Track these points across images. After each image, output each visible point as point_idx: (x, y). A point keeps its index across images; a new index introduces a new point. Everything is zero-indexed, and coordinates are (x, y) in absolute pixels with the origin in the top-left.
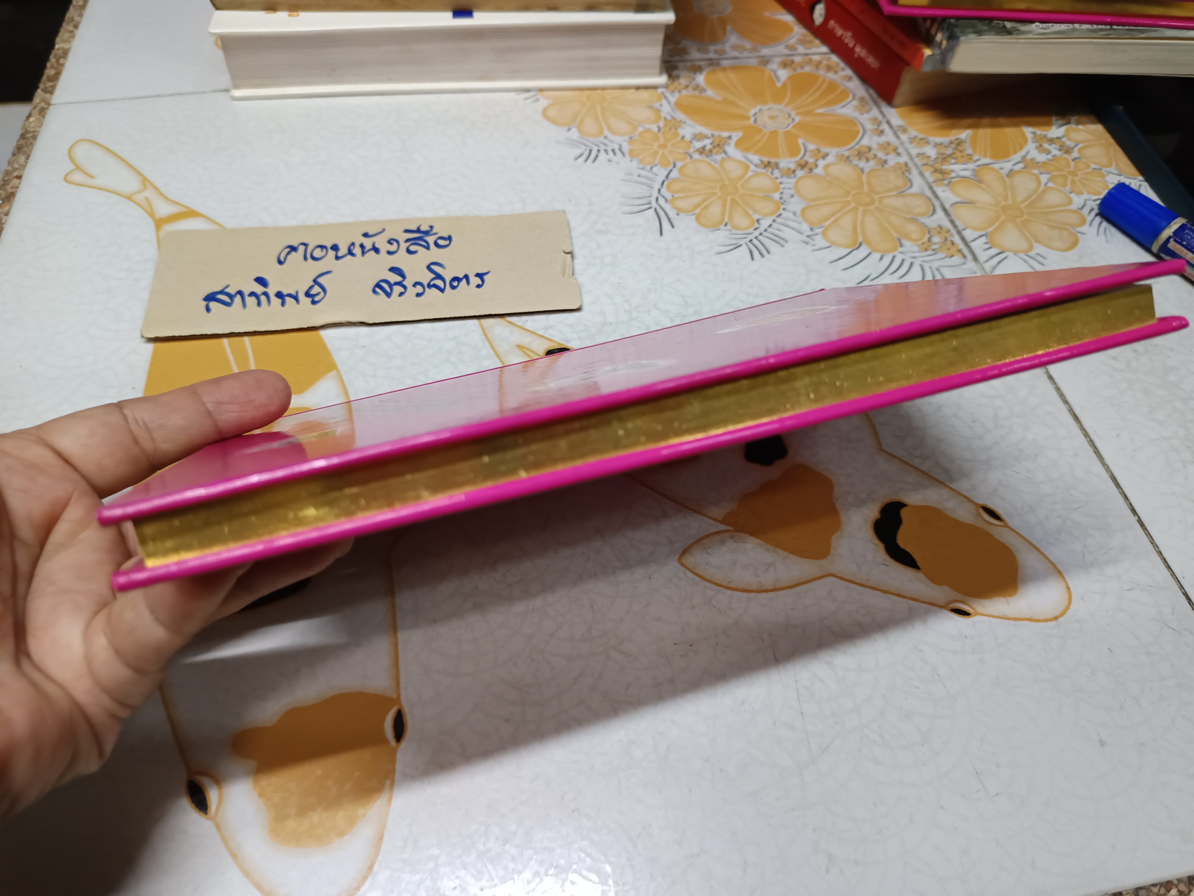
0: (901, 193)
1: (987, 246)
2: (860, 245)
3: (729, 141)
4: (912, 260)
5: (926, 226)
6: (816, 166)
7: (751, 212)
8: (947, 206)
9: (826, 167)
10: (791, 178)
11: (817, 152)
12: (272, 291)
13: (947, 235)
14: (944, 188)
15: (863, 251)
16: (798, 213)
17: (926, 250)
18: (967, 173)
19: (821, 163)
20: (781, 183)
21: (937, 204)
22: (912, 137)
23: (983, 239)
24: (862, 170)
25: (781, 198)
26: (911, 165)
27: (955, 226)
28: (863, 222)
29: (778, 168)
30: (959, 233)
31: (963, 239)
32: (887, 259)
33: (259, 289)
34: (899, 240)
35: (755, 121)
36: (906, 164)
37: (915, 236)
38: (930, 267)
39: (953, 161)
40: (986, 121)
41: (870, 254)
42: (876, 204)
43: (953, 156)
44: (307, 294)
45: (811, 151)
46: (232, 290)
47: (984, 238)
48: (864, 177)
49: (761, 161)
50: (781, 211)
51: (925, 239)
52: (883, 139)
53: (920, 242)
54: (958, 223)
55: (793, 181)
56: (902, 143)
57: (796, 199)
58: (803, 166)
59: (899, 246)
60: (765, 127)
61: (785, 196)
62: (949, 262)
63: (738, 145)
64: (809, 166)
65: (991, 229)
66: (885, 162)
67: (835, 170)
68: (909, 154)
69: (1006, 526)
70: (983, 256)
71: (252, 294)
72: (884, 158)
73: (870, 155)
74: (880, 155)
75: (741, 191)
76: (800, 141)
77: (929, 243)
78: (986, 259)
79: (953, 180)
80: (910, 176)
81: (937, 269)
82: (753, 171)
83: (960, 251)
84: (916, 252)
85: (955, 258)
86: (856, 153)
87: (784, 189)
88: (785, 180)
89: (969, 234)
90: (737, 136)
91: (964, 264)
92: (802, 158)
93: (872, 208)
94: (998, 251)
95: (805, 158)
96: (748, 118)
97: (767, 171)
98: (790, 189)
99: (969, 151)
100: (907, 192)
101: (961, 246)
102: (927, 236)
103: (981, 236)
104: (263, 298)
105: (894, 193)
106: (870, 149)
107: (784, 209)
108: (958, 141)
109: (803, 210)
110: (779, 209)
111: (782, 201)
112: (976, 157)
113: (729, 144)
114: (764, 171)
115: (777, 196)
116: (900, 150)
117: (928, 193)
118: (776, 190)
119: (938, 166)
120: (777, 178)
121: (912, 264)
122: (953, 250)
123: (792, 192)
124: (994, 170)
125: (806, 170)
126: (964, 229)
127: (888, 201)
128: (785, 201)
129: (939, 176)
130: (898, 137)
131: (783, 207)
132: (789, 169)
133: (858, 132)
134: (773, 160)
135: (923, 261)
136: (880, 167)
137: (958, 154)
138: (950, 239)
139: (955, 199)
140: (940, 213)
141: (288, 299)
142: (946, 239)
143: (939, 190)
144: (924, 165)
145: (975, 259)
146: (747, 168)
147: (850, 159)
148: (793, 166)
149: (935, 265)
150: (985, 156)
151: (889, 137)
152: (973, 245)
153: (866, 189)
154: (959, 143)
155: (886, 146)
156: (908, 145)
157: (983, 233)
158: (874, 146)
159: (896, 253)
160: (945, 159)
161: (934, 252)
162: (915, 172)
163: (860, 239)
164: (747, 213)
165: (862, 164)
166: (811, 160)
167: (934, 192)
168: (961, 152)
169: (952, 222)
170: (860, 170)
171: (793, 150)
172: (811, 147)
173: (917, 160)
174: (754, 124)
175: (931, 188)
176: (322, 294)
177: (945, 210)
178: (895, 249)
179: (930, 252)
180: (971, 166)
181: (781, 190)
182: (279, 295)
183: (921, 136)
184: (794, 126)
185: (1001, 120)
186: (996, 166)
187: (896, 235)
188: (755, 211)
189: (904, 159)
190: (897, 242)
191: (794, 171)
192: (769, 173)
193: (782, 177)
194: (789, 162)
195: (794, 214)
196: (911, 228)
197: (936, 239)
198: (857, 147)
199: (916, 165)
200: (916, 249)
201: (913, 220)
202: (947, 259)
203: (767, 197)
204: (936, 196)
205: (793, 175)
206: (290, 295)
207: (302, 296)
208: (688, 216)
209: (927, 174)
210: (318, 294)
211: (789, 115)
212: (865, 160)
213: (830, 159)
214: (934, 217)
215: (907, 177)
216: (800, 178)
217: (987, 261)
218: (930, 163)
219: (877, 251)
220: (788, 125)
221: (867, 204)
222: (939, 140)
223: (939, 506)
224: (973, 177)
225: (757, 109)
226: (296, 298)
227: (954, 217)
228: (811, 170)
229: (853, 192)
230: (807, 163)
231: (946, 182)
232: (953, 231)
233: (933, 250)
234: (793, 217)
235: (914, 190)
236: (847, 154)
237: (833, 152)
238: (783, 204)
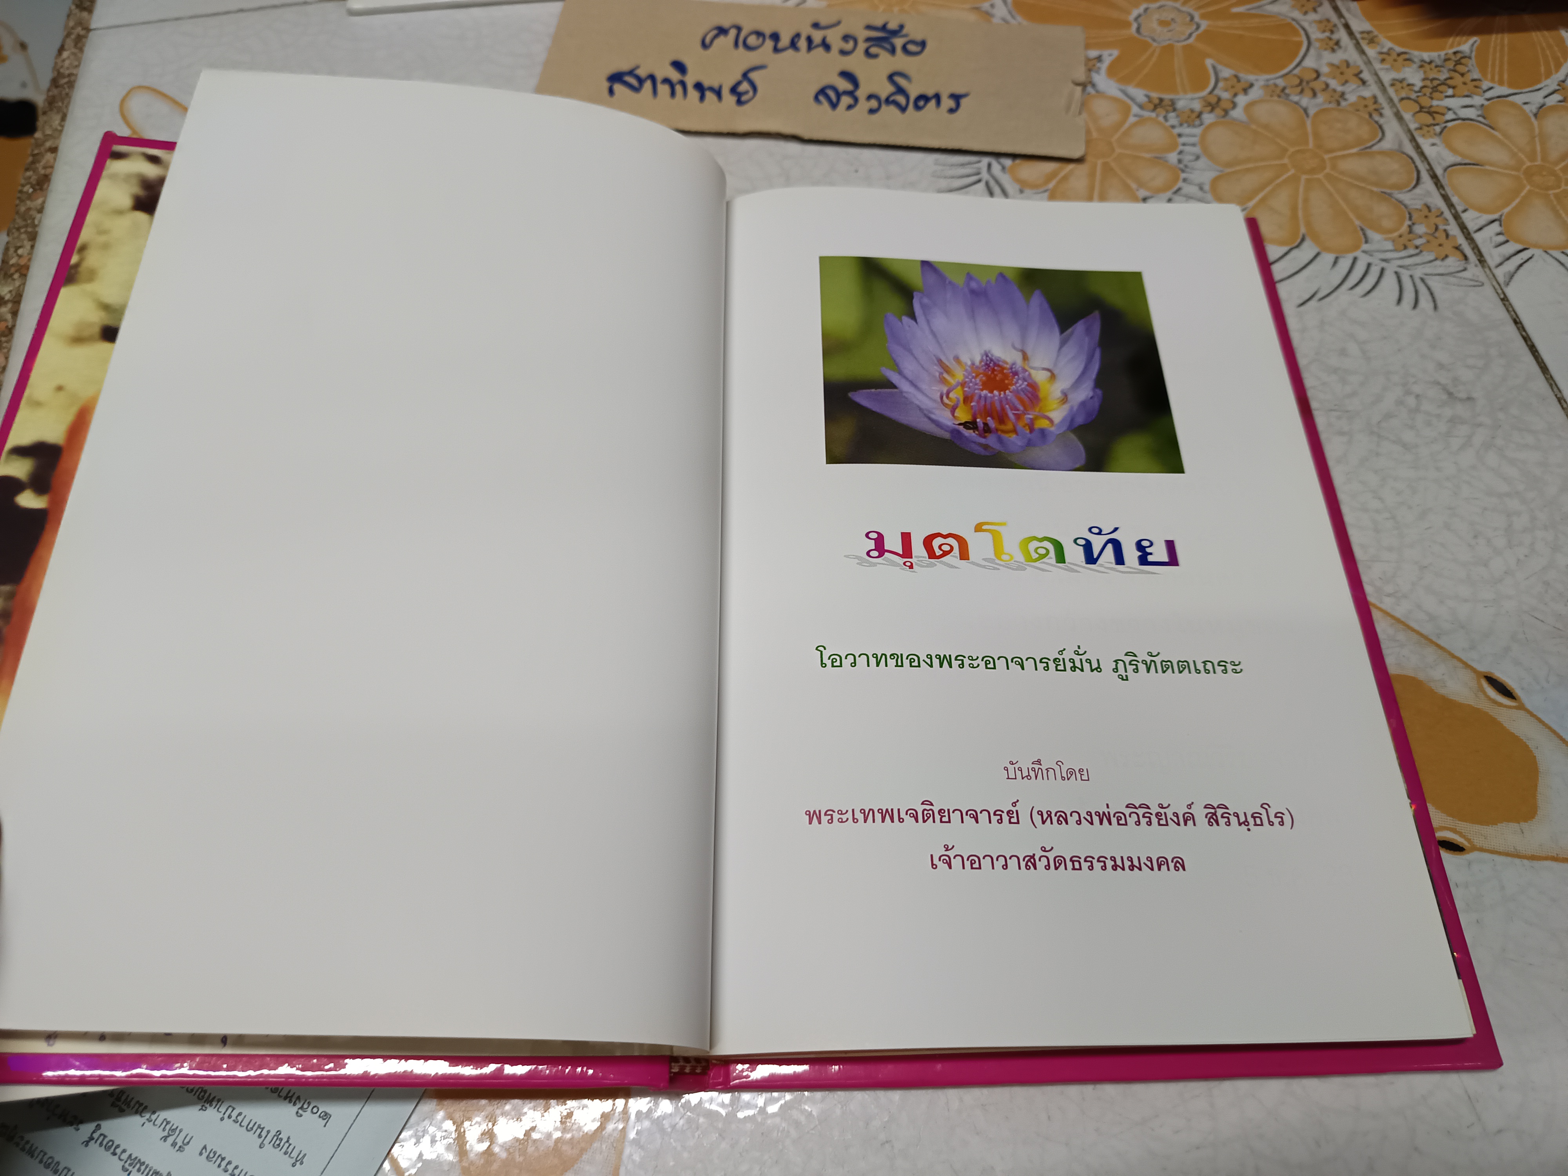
0: (1366, 151)
1: (1501, 239)
2: (1303, 240)
3: (1099, 65)
4: (1384, 264)
5: (1406, 206)
6: (1234, 105)
7: (1134, 186)
8: (1439, 172)
9: (1249, 106)
10: (1194, 126)
11: (1235, 80)
12: (690, 80)
13: (1438, 221)
14: (1436, 140)
15: (1307, 251)
16: (1207, 187)
17: (1405, 247)
18: (1471, 113)
19: (1242, 100)
20: (1180, 135)
21: (1423, 167)
22: (1385, 50)
23: (1495, 227)
24: (1305, 110)
25: (1180, 161)
26: (1381, 99)
27: (1451, 205)
28: (1306, 200)
29: (1175, 110)
30: (1457, 217)
31: (1463, 227)
32: (1344, 264)
33: (675, 76)
34: (1362, 230)
35: (1138, 30)
36: (1375, 99)
37: (1387, 223)
38: (1411, 276)
39: (1450, 92)
40: (1502, 20)
41: (1317, 255)
42: (1328, 170)
43: (1449, 82)
44: (734, 90)
45: (1226, 79)
46: (642, 72)
47: (1497, 224)
48: (1309, 123)
49: (1147, 96)
50: (1180, 184)
51: (1404, 229)
52: (1338, 57)
53: (1396, 234)
54: (1455, 200)
55: (1198, 131)
56: (1368, 62)
57: (1203, 163)
58: (1212, 107)
59: (1363, 240)
60: (1154, 40)
61: (1187, 158)
62: (1440, 267)
63: (1112, 71)
64: (1224, 105)
65: (1506, 210)
66: (1343, 95)
67: (1263, 112)
68: (1380, 82)
69: (1521, 707)
70: (1493, 256)
71: (666, 81)
72: (1340, 89)
73: (1318, 85)
74: (1333, 84)
75: (1118, 151)
76: (1209, 62)
77: (1411, 235)
78: (1498, 260)
79: (1450, 124)
80: (1382, 121)
81: (1422, 280)
82: (1135, 116)
83: (1458, 248)
84: (1391, 251)
85: (1450, 261)
86: (1297, 81)
87: (1184, 145)
88: (1186, 130)
89: (1471, 219)
90: (1110, 55)
91: (1465, 269)
92: (1211, 92)
93: (1320, 176)
94: (1519, 247)
95: (1217, 92)
96: (1128, 25)
97: (1157, 115)
98: (1194, 145)
99: (1476, 75)
100: (1375, 148)
101: (1461, 240)
102: (1408, 223)
103: (1493, 221)
104: (679, 89)
105: (1354, 150)
106: (1318, 74)
107: (1185, 180)
108: (1459, 56)
109: (1215, 182)
110: (1176, 180)
111: (1181, 166)
112: (1485, 85)
113: (1098, 71)
114: (1153, 115)
115: (1173, 157)
116: (1366, 75)
117: (1409, 149)
118: (1172, 147)
119: (1425, 101)
120: (1173, 127)
121: (1382, 271)
122: (1448, 248)
123: (1197, 150)
124: (1514, 105)
125: (1218, 111)
126: (1465, 211)
127: (1347, 165)
128: (1186, 166)
129: (1427, 119)
130: (1362, 52)
131: (1183, 175)
132: (1192, 111)
133: (1300, 44)
134: (1167, 96)
135: (1401, 267)
136: (1333, 105)
137: (1458, 80)
138: (1442, 227)
139: (1451, 158)
140: (1427, 183)
141: (709, 95)
142: (1437, 229)
143: (1425, 144)
144: (1402, 99)
145: (1482, 261)
146: (1127, 111)
147: (1287, 91)
148: (1197, 106)
149: (1418, 273)
150: (1501, 83)
151: (1349, 53)
152: (1477, 237)
153: (1311, 145)
154: (1460, 59)
155: (1342, 70)
156: (1377, 66)
157: (1496, 216)
158: (1325, 70)
159: (1358, 253)
160: (1435, 88)
161: (1417, 251)
162: (1388, 112)
163: (1303, 230)
164: (1127, 187)
165: (1305, 101)
166: (1225, 95)
167: (1418, 148)
168: (1462, 75)
169: (1446, 198)
170: (1302, 112)
171: (1198, 80)
172: (1226, 73)
173: (1391, 91)
174: (1136, 35)
175: (1413, 139)
176: (751, 93)
177: (1434, 177)
178: (1356, 247)
179: (1412, 251)
180: (1478, 100)
181: (1181, 148)
182: (699, 86)
183: (1399, 49)
184: (1199, 38)
185: (1527, 18)
186: (1518, 99)
187: (1357, 223)
188: (1141, 185)
189: (1371, 90)
190: (1361, 233)
191: (1199, 116)
192: (1161, 119)
193: (1181, 125)
194: (1192, 99)
195: (1201, 189)
196: (1382, 209)
197: (1420, 229)
198: (1296, 71)
199: (1391, 100)
200: (1389, 245)
201: (1386, 196)
202: (1438, 263)
203: (1159, 160)
204: (1422, 154)
205: (1197, 122)
206: (711, 89)
207: (726, 92)
208: (1035, 193)
209: (1407, 116)
210: (746, 92)
211: (1192, 19)
212: (1310, 93)
213: (1255, 93)
214: (1418, 191)
215: (1377, 122)
216: (1211, 126)
217: (1501, 264)
218: (1413, 96)
219: (1328, 250)
220: (1190, 35)
221: (1312, 171)
222: (1426, 56)
223: (1421, 676)
224: (1480, 119)
225: (1141, 10)
226: (718, 93)
227: (1449, 191)
228: (1226, 112)
229: (1292, 150)
230: (1219, 99)
231: (1438, 129)
232: (1448, 214)
233: (1417, 247)
234: (1200, 194)
235: (1387, 144)
236: (1281, 83)
237: (1260, 80)
238: (1183, 171)
